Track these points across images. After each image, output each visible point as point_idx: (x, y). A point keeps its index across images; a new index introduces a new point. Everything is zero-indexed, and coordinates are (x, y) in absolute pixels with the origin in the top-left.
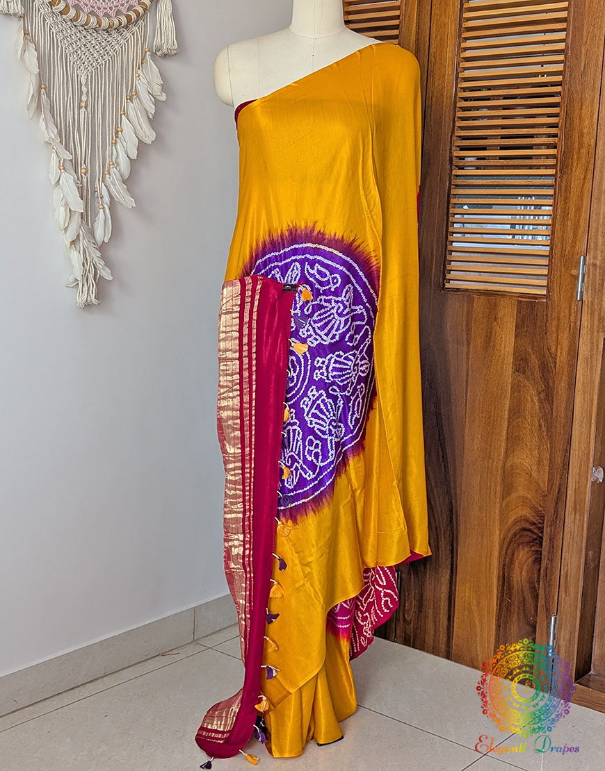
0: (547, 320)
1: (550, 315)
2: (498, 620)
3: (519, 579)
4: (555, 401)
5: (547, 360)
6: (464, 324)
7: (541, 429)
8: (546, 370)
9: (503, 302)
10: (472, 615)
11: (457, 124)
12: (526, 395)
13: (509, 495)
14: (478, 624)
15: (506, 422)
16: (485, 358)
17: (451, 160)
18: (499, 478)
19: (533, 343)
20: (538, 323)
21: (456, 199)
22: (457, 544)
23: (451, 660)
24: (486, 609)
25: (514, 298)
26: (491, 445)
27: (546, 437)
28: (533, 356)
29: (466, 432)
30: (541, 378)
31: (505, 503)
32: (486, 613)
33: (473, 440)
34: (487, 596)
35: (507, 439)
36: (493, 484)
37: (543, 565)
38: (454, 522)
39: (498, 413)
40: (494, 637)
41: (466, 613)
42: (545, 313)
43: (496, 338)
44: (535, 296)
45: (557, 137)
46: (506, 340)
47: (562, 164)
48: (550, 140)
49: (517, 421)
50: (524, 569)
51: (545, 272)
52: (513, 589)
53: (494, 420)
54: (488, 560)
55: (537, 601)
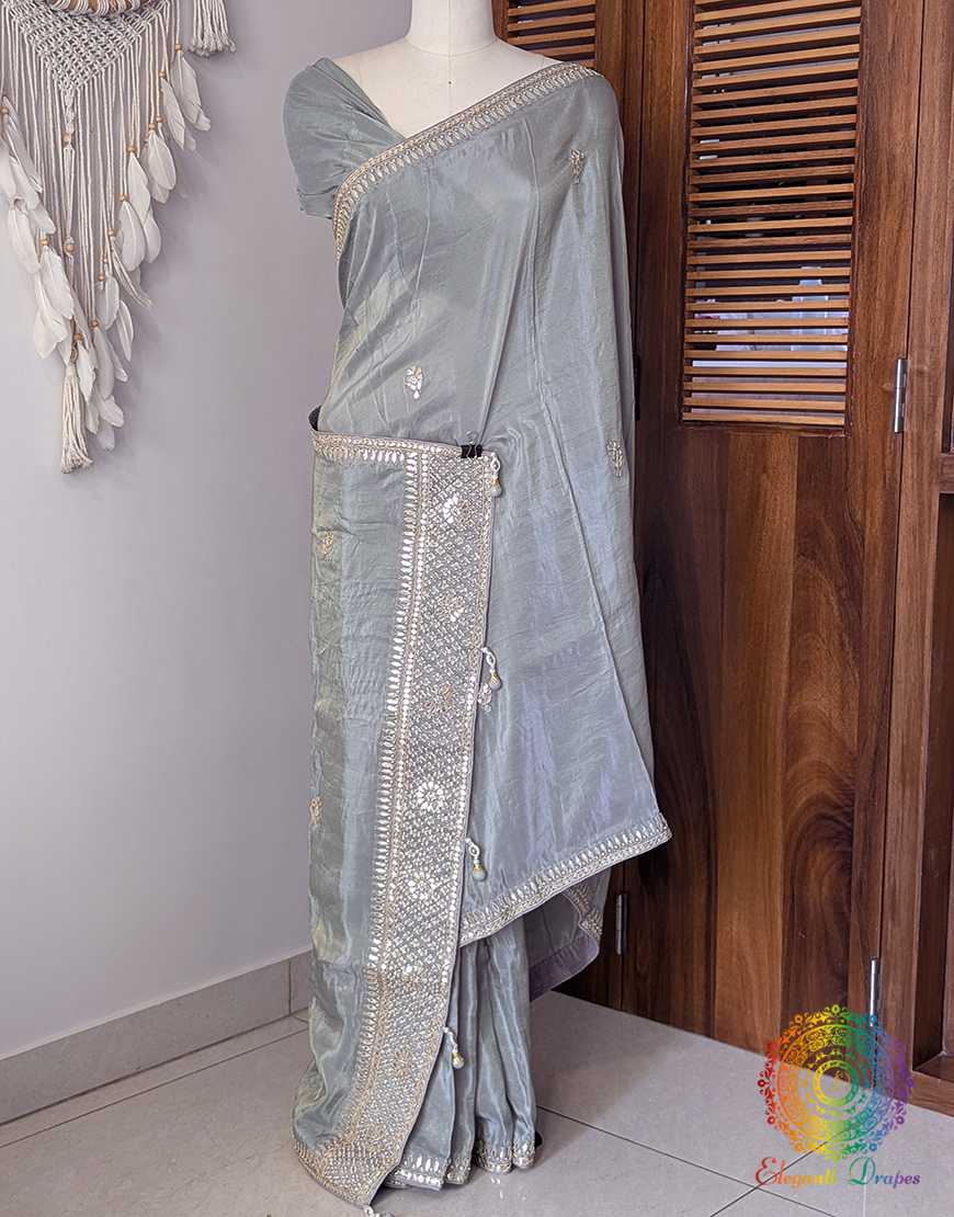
0: (847, 468)
1: (851, 460)
2: (786, 970)
3: (818, 900)
4: (864, 603)
5: (849, 535)
6: (715, 481)
7: (843, 649)
8: (848, 550)
9: (776, 441)
10: (744, 962)
11: (693, 148)
12: (817, 593)
13: (797, 760)
14: (754, 977)
15: (787, 639)
16: (750, 535)
17: (685, 208)
18: (780, 732)
19: (826, 506)
20: (834, 473)
21: (695, 273)
22: (716, 845)
23: (713, 1038)
24: (766, 951)
25: (794, 433)
26: (764, 680)
27: (852, 663)
28: (827, 529)
29: (725, 658)
30: (841, 564)
31: (789, 774)
32: (766, 958)
34: (767, 931)
35: (790, 668)
36: (769, 744)
37: (856, 875)
38: (711, 809)
39: (774, 626)
40: (780, 997)
41: (734, 959)
42: (844, 456)
43: (766, 501)
44: (826, 429)
45: (853, 163)
46: (782, 504)
47: (863, 208)
48: (843, 169)
49: (804, 637)
50: (824, 882)
51: (842, 388)
52: (808, 916)
53: (768, 638)
54: (766, 869)
55: (848, 935)
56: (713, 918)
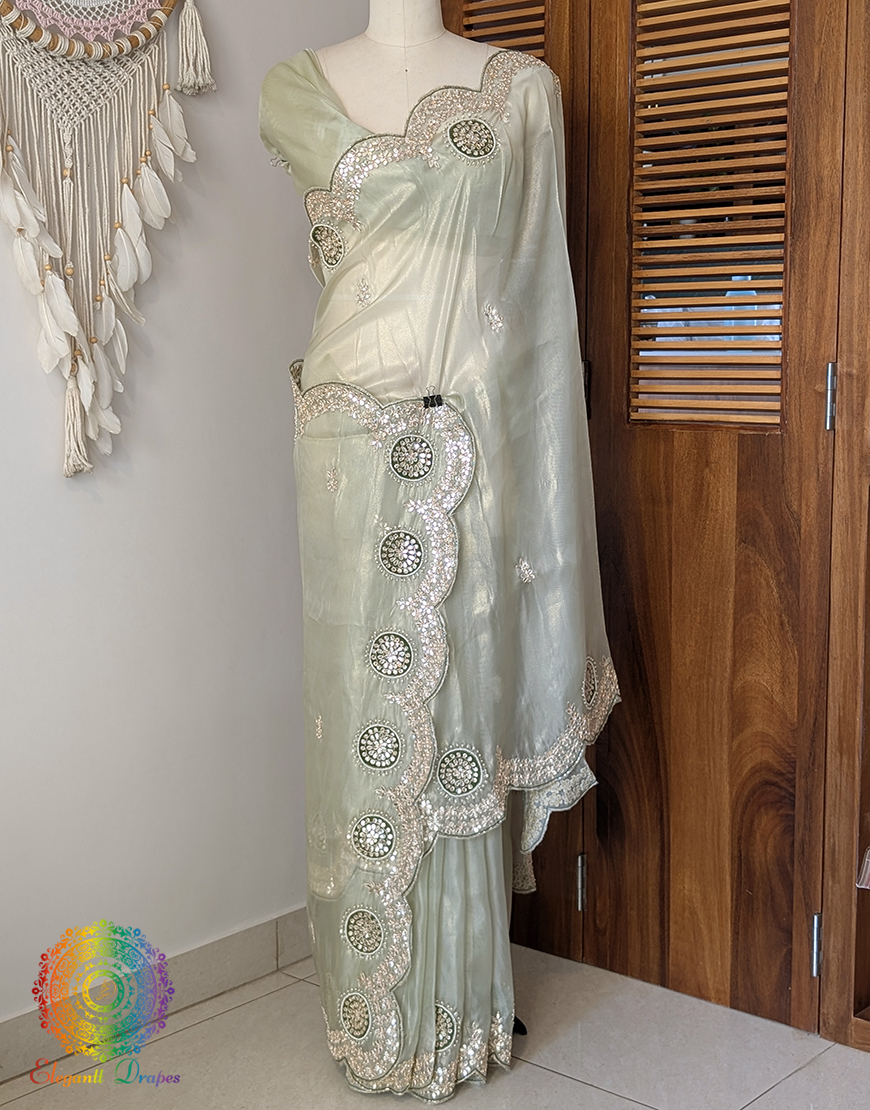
0: (784, 463)
1: (787, 455)
2: (735, 924)
3: (763, 860)
4: (802, 584)
5: (786, 523)
6: (662, 474)
7: (783, 628)
8: (786, 536)
9: (717, 438)
10: (695, 917)
11: (637, 172)
12: (758, 577)
13: (741, 730)
14: (705, 931)
15: (731, 620)
16: (695, 524)
17: (630, 226)
18: (725, 705)
19: (765, 497)
20: (771, 467)
21: (640, 286)
22: (668, 809)
23: (668, 988)
24: (716, 906)
25: (733, 431)
26: (710, 657)
27: (791, 641)
28: (766, 518)
29: (673, 636)
30: (779, 550)
31: (735, 743)
32: (716, 914)
33: (683, 649)
34: (716, 888)
35: (734, 646)
36: (716, 716)
37: (798, 836)
38: (662, 776)
39: (719, 607)
40: (729, 950)
41: (687, 913)
42: (780, 451)
43: (709, 493)
44: (764, 426)
45: (784, 184)
46: (725, 494)
47: (793, 225)
48: (774, 190)
49: (747, 617)
50: (769, 844)
51: (777, 389)
52: (755, 874)
53: (713, 618)
54: (715, 832)
55: (792, 893)
56: (666, 877)
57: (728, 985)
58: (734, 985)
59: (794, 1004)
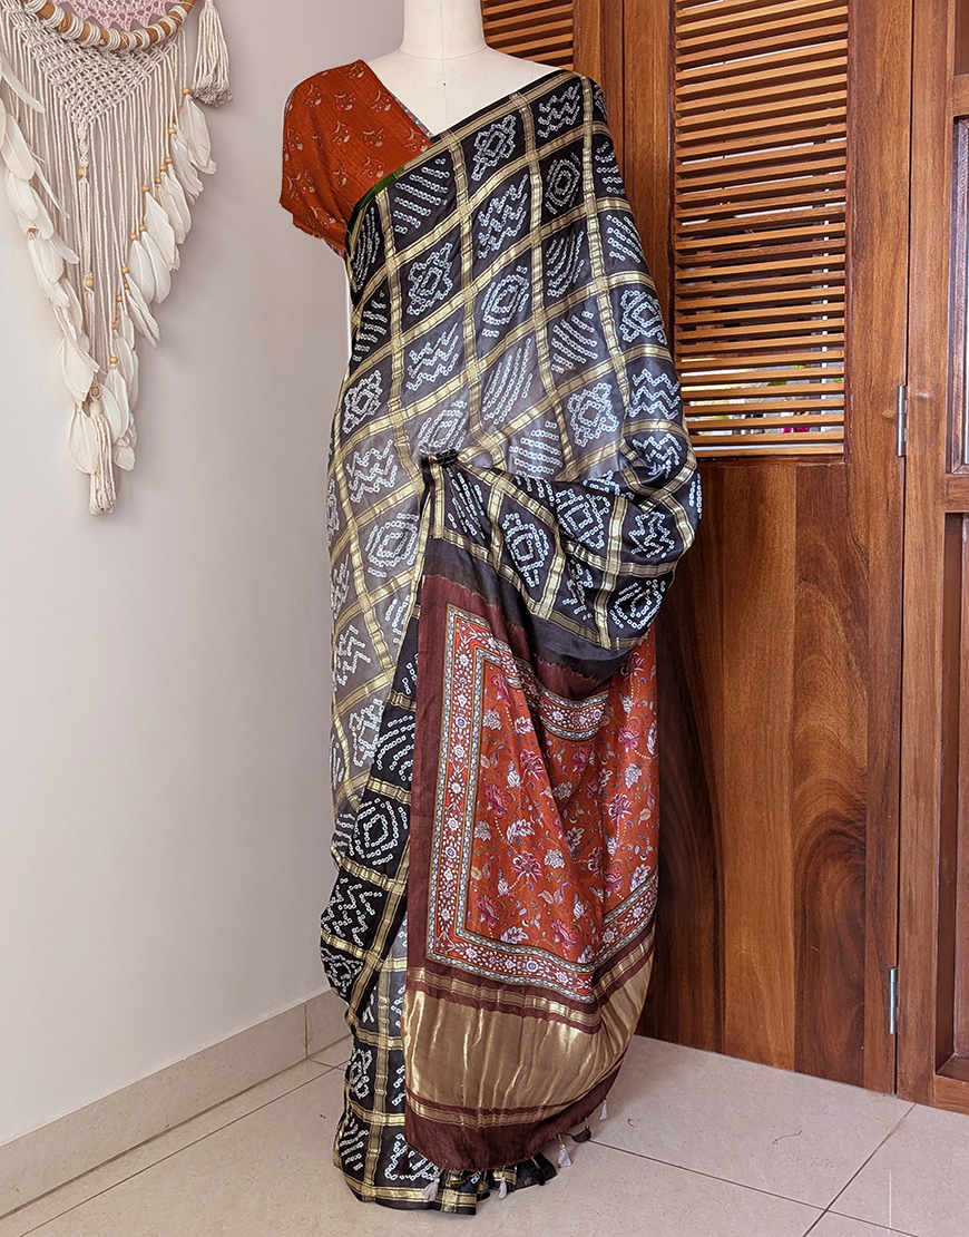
0: (848, 494)
1: (852, 486)
2: (799, 983)
3: (831, 914)
4: (870, 621)
5: (852, 557)
7: (850, 669)
9: (773, 472)
10: (754, 978)
12: (821, 616)
13: (804, 779)
14: (765, 992)
15: (791, 663)
16: (749, 564)
18: (785, 752)
19: (827, 532)
20: (835, 500)
22: (722, 866)
23: (724, 1054)
24: (777, 965)
25: (792, 464)
27: (859, 681)
29: (726, 683)
30: (845, 586)
31: (797, 793)
32: (778, 974)
33: (738, 696)
34: (778, 946)
37: (869, 888)
38: (715, 831)
39: (777, 650)
40: (793, 1010)
41: (745, 975)
42: (844, 483)
43: (765, 531)
44: (826, 458)
46: (782, 531)
47: (856, 246)
49: (810, 658)
50: (837, 897)
51: (840, 417)
52: (821, 929)
53: (771, 662)
54: (776, 887)
55: (863, 946)
56: (720, 938)
57: (792, 1047)
58: (799, 1048)
59: (867, 1064)
